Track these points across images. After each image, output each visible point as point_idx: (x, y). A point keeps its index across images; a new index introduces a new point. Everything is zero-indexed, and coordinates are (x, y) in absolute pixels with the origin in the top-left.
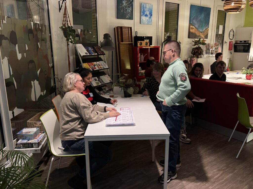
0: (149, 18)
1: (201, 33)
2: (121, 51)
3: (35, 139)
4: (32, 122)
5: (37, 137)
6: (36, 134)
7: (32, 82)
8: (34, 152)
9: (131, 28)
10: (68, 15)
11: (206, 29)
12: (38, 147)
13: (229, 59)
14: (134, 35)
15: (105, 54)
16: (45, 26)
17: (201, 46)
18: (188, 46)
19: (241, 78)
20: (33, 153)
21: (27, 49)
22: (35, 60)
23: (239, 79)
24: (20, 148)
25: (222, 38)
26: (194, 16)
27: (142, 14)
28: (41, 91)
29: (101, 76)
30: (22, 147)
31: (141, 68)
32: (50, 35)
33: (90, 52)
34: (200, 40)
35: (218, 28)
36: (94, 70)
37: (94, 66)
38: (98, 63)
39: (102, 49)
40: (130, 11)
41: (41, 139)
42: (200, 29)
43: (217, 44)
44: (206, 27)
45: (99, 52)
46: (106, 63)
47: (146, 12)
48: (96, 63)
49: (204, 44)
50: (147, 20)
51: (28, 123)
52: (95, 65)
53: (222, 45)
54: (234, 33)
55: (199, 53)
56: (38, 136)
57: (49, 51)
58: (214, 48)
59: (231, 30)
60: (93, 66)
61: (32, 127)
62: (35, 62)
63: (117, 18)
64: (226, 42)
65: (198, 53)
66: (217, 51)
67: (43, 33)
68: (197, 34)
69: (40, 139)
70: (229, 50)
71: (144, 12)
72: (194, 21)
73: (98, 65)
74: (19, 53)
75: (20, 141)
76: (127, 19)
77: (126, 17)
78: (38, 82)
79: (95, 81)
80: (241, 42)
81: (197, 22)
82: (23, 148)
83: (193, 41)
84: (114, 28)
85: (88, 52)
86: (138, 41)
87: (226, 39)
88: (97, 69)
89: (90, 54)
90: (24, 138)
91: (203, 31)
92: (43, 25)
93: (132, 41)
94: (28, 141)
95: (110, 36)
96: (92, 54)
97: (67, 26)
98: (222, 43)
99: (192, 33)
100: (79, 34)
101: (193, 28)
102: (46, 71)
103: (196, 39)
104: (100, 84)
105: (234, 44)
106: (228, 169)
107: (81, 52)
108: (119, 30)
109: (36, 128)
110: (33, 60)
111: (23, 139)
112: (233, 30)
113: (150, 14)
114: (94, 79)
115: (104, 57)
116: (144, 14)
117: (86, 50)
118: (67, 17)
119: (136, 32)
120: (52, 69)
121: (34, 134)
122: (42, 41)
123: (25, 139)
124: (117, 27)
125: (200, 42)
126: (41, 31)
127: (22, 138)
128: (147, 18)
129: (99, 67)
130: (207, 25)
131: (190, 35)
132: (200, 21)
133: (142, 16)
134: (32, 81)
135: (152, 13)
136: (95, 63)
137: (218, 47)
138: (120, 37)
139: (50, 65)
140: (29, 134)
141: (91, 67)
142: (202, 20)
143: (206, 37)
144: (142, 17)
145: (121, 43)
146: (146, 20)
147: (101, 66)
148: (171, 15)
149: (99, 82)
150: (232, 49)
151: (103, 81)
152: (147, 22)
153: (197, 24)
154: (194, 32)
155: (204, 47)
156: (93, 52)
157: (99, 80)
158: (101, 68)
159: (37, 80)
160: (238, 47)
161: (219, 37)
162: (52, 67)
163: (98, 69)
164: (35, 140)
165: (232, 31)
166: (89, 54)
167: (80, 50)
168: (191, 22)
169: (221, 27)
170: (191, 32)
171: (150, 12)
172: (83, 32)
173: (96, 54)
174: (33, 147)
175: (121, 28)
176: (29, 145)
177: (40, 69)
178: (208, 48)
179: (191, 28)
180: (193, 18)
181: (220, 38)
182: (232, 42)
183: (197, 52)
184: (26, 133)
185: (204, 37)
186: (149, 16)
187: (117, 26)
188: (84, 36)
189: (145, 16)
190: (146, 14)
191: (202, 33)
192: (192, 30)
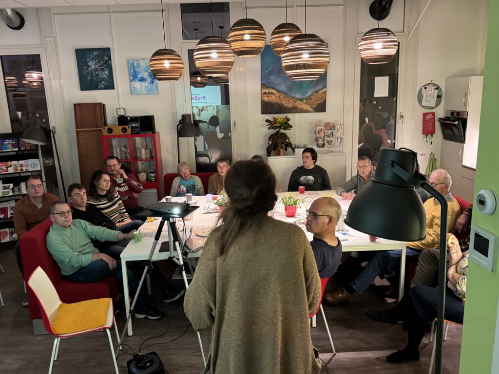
0: (151, 84)
11: (317, 92)
13: (426, 156)
33: (3, 147)
36: (1, 173)
38: (22, 162)
40: (106, 77)
42: (296, 94)
44: (316, 86)
45: (25, 146)
47: (140, 74)
48: (18, 162)
50: (146, 87)
52: (11, 165)
53: (391, 123)
54: (439, 92)
59: (428, 84)
60: (4, 168)
63: (81, 90)
64: (402, 114)
68: (286, 105)
70: (424, 133)
71: (136, 74)
72: (272, 78)
76: (101, 89)
77: (98, 86)
79: (4, 189)
80: (452, 113)
83: (267, 120)
86: (104, 127)
89: (1, 150)
91: (307, 97)
96: (5, 151)
99: (270, 104)
101: (269, 93)
104: (10, 194)
105: (441, 120)
112: (434, 84)
113: (150, 76)
114: (3, 186)
116: (137, 77)
128: (146, 84)
129: (19, 168)
130: (318, 83)
136: (14, 163)
137: (332, 132)
144: (133, 83)
146: (143, 88)
147: (24, 168)
149: (11, 191)
151: (20, 190)
152: (145, 90)
153: (284, 83)
154: (274, 101)
156: (11, 147)
157: (13, 189)
158: (21, 170)
161: (376, 106)
165: (430, 86)
168: (264, 82)
169: (382, 81)
170: (264, 102)
171: (149, 73)
172: (25, 116)
173: (16, 149)
179: (265, 93)
180: (267, 71)
181: (381, 106)
182: (434, 113)
185: (310, 109)
186: (149, 80)
189: (140, 80)
190: (141, 78)
191: (301, 100)
192: (268, 97)
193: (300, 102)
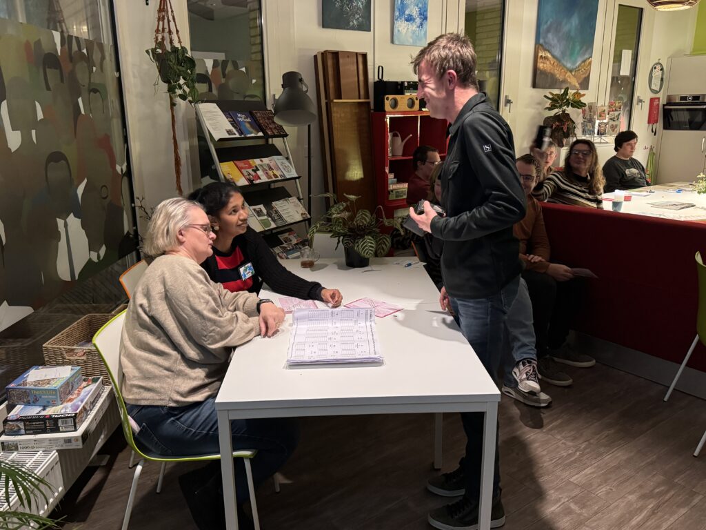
0: (419, 27)
1: (569, 74)
2: (335, 126)
3: (65, 404)
4: (60, 349)
5: (75, 396)
6: (68, 389)
7: (60, 222)
8: (62, 446)
9: (364, 56)
10: (172, 11)
11: (584, 61)
12: (76, 430)
13: (648, 150)
14: (373, 77)
15: (286, 135)
16: (101, 46)
17: (569, 110)
18: (531, 111)
19: (693, 206)
20: (59, 448)
21: (40, 116)
22: (70, 151)
23: (687, 207)
24: (17, 433)
25: (629, 87)
26: (549, 23)
27: (397, 14)
28: (90, 251)
29: (277, 202)
30: (23, 431)
31: (395, 178)
32: (117, 75)
33: (242, 128)
34: (566, 92)
35: (618, 59)
36: (254, 182)
37: (253, 170)
38: (266, 160)
39: (276, 120)
40: (361, 6)
41: (86, 403)
42: (567, 61)
43: (617, 105)
44: (584, 54)
45: (270, 128)
46: (290, 163)
47: (409, 9)
48: (261, 161)
49: (578, 104)
50: (414, 32)
51: (47, 349)
52: (256, 166)
53: (628, 108)
54: (663, 74)
55: (565, 131)
56: (76, 392)
57: (116, 123)
58: (607, 116)
59: (657, 64)
60: (250, 171)
61: (58, 365)
62: (68, 158)
63: (323, 27)
64: (641, 98)
65: (561, 133)
66: (616, 126)
67: (94, 69)
68: (558, 76)
69: (82, 402)
70: (649, 122)
71: (403, 8)
72: (550, 36)
73: (268, 169)
74: (13, 130)
75: (18, 411)
76: (353, 28)
77: (349, 22)
78: (80, 220)
79: (259, 216)
80: (683, 98)
81: (558, 41)
82: (26, 434)
83: (545, 96)
84: (315, 57)
85: (235, 128)
86: (387, 96)
87: (642, 91)
88: (264, 179)
89: (241, 132)
90: (31, 399)
91: (576, 68)
92: (95, 44)
93: (367, 96)
94: (44, 410)
95: (301, 80)
96: (248, 135)
97: (169, 48)
98: (629, 102)
99: (544, 73)
100: (210, 72)
101: (546, 58)
102: (105, 186)
103: (556, 92)
104: (273, 225)
105: (664, 105)
106: (672, 492)
107: (214, 129)
108: (330, 63)
109: (70, 367)
110: (61, 153)
111: (28, 403)
112: (660, 64)
113: (421, 14)
114: (255, 210)
115: (284, 142)
116: (404, 13)
117: (230, 121)
118: (168, 18)
119: (381, 68)
120: (125, 180)
121: (61, 387)
122: (92, 93)
123: (33, 402)
124: (322, 54)
125: (568, 100)
126: (88, 60)
127: (25, 400)
128: (413, 27)
129: (271, 173)
130: (586, 50)
131: (539, 79)
132: (568, 38)
133: (397, 20)
134: (58, 219)
135: (426, 11)
136: (257, 162)
137: (619, 114)
138: (331, 84)
139: (118, 168)
140: (47, 387)
141: (246, 174)
142: (573, 34)
143: (585, 84)
144: (397, 24)
145: (335, 101)
146: (410, 34)
147: (275, 172)
148: (483, 19)
149: (270, 219)
150: (656, 121)
151: (280, 217)
152: (411, 37)
153: (558, 46)
154: (549, 71)
155: (578, 115)
156: (251, 130)
157: (269, 215)
158: (275, 176)
159: (75, 216)
160: (673, 113)
161: (620, 86)
162: (123, 175)
163: (267, 180)
164: (66, 408)
165: (658, 67)
166: (238, 136)
167: (210, 122)
168: (541, 41)
169: (627, 55)
170: (539, 69)
171: (420, 8)
172: (219, 68)
173: (261, 134)
174: (57, 430)
175: (336, 55)
176: (45, 423)
177: (85, 181)
178: (588, 117)
179: (541, 56)
180: (545, 27)
181: (624, 87)
182: (659, 99)
183: (558, 129)
184: (38, 383)
185: (578, 86)
186: (418, 21)
187: (323, 50)
188: (223, 81)
189: (407, 20)
190: (409, 15)
191: (571, 71)
192: (544, 63)
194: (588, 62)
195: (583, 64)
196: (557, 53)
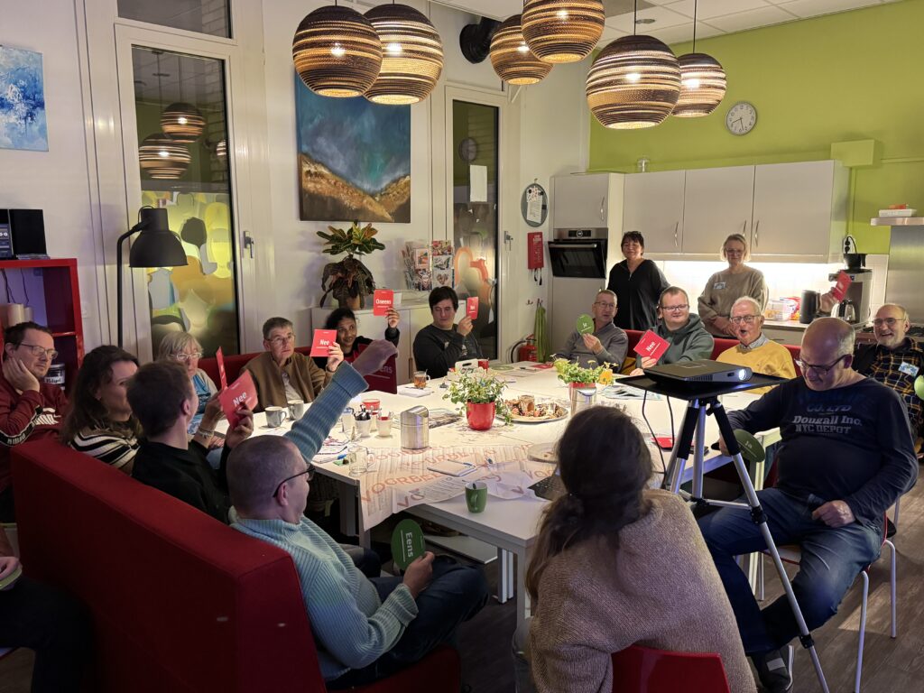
0: (25, 119)
1: (368, 199)
13: (534, 306)
25: (489, 219)
26: (316, 121)
35: (461, 179)
42: (362, 180)
44: (394, 171)
54: (544, 200)
58: (431, 262)
59: (532, 186)
64: (510, 234)
65: (344, 289)
66: (447, 277)
68: (347, 202)
70: (530, 267)
72: (322, 142)
80: (572, 233)
81: (339, 150)
83: (320, 234)
91: (382, 190)
99: (317, 197)
101: (317, 175)
105: (550, 243)
112: (538, 186)
113: (26, 97)
128: (10, 118)
130: (397, 165)
131: (310, 207)
132: (358, 144)
135: (39, 92)
142: (367, 139)
150: (541, 265)
152: (8, 135)
153: (342, 157)
154: (327, 194)
160: (566, 254)
161: (473, 217)
165: (533, 189)
168: (308, 149)
169: (478, 174)
170: (310, 192)
171: (22, 87)
179: (309, 172)
180: (310, 126)
181: (480, 217)
182: (541, 234)
186: (22, 108)
191: (373, 196)
192: (315, 182)
193: (371, 199)
194: (403, 182)
195: (394, 184)
196: (341, 166)
